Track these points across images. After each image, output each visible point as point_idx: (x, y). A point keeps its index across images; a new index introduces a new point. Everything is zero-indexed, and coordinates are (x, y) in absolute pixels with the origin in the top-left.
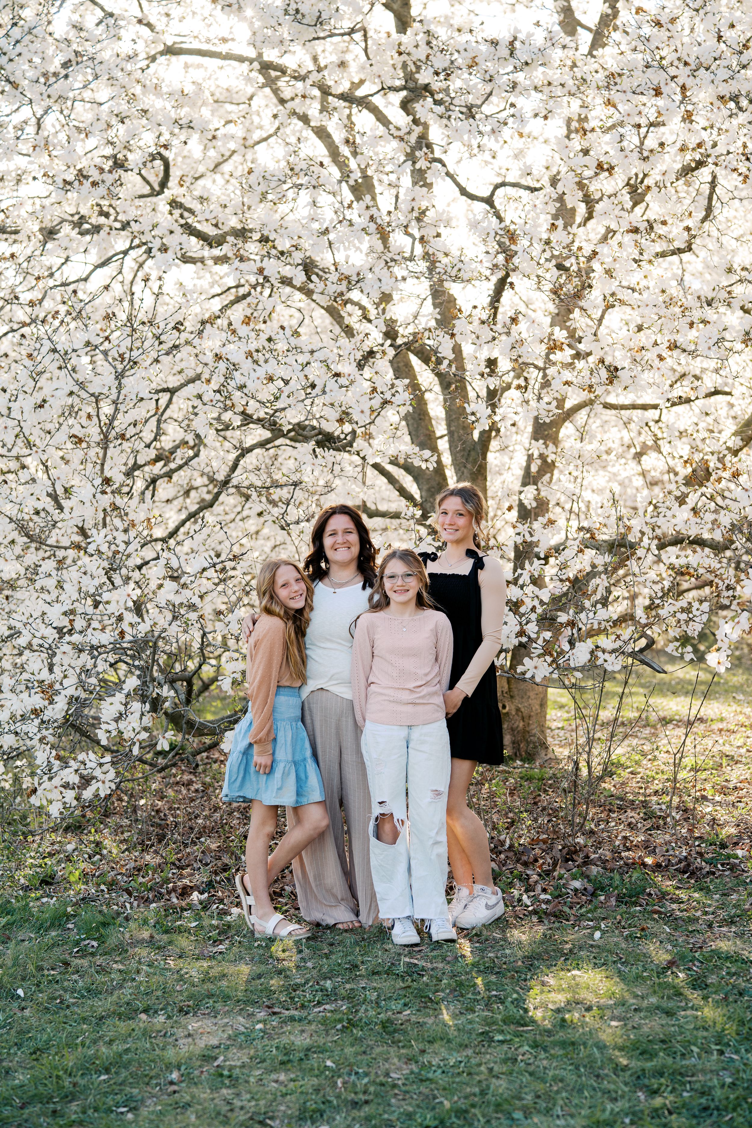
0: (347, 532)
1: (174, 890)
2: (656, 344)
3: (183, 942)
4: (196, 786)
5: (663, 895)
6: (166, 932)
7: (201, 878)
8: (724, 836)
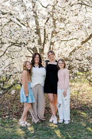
1: (3, 115)
3: (7, 125)
4: (2, 98)
5: (80, 114)
6: (3, 123)
7: (7, 113)
8: (85, 104)
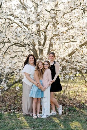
0: (32, 58)
1: (8, 110)
2: (78, 33)
3: (14, 118)
5: (79, 111)
6: (11, 116)
8: (83, 102)
